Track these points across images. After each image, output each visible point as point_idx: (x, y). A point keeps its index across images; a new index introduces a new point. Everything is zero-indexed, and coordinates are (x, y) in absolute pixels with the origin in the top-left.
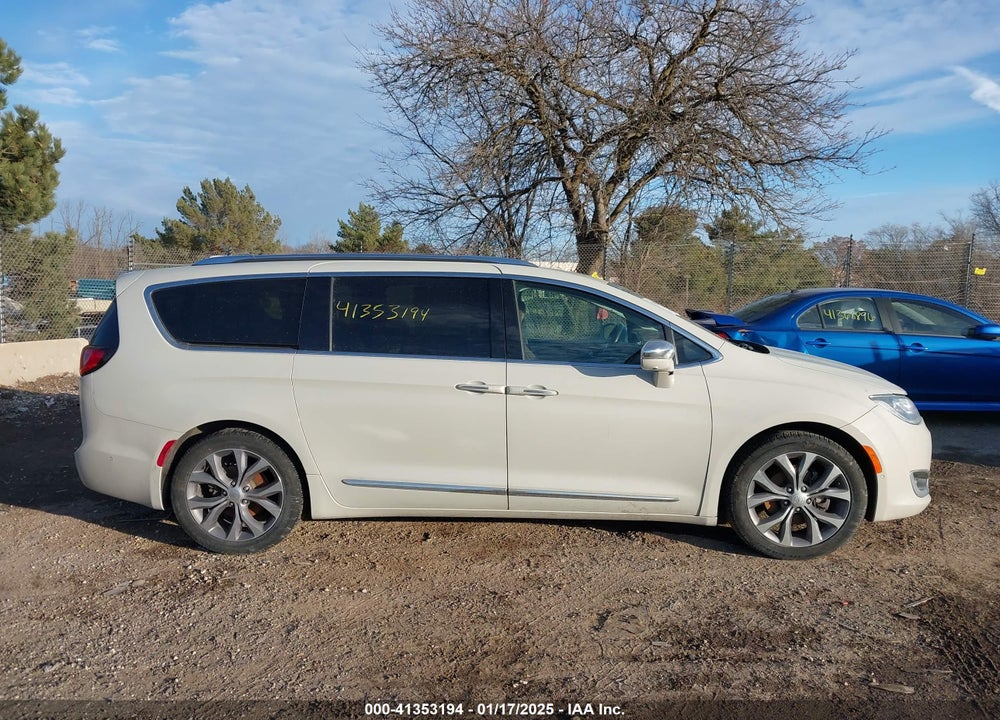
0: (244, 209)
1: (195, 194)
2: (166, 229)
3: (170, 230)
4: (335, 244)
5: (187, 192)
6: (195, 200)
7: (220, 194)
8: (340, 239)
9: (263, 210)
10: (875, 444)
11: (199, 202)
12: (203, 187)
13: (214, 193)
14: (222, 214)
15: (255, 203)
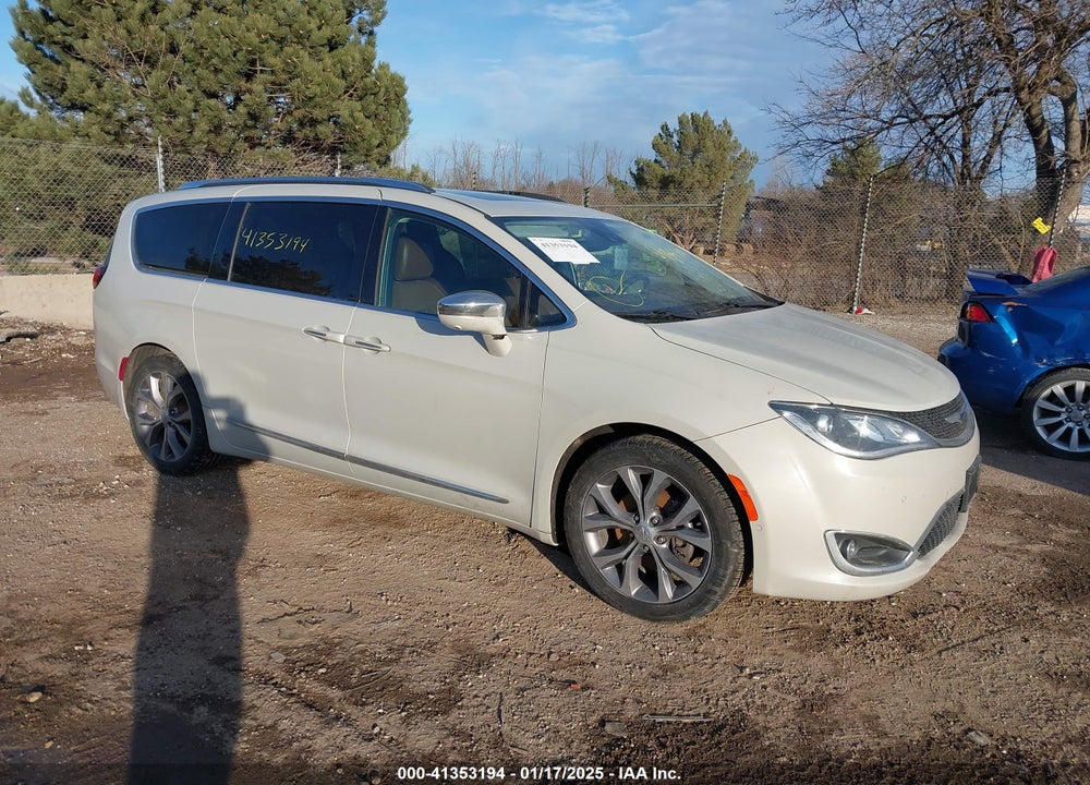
0: (720, 147)
1: (671, 130)
2: (638, 169)
3: (640, 170)
4: (822, 185)
5: (665, 128)
6: (672, 137)
7: (696, 129)
8: (829, 179)
9: (740, 146)
10: (746, 472)
11: (675, 139)
12: (681, 122)
13: (691, 130)
14: (696, 152)
15: (732, 139)
